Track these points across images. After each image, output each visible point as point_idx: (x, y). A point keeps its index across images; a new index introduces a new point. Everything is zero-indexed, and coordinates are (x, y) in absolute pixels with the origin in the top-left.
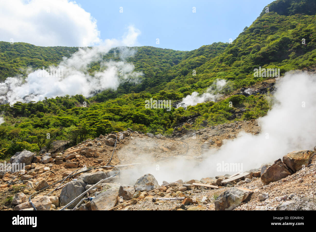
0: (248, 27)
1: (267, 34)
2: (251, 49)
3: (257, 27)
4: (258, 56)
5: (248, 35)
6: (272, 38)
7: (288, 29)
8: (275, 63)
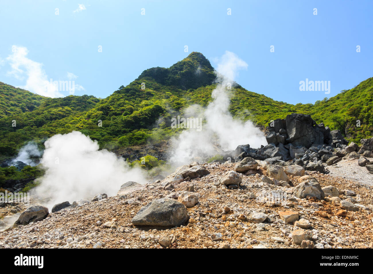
0: (125, 86)
1: (142, 98)
2: (123, 110)
3: (134, 89)
4: (129, 119)
5: (123, 95)
6: (146, 103)
7: (163, 98)
8: (145, 130)
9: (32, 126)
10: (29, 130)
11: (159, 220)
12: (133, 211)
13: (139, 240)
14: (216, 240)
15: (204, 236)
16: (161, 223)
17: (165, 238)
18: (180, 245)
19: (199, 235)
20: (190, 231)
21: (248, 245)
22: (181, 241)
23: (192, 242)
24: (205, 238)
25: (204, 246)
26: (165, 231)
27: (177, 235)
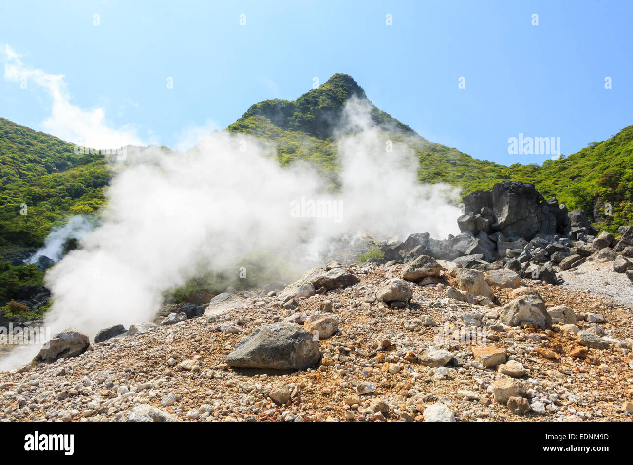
9: (63, 197)
10: (58, 203)
11: (271, 360)
12: (230, 343)
13: (237, 392)
14: (366, 395)
15: (346, 387)
16: (275, 364)
17: (280, 390)
18: (304, 402)
19: (337, 385)
20: (322, 378)
21: (418, 404)
22: (307, 395)
23: (326, 396)
24: (347, 391)
25: (344, 404)
26: (280, 377)
27: (300, 384)
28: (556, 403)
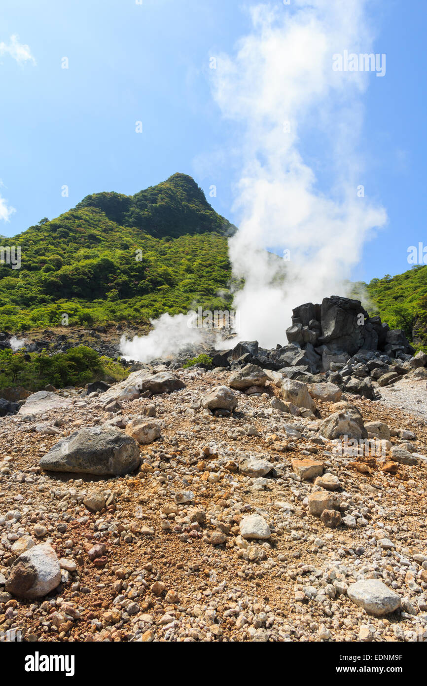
0: (50, 219)
1: (81, 243)
2: (44, 262)
3: (65, 226)
4: (53, 278)
5: (46, 234)
6: (86, 254)
7: (117, 248)
8: (81, 301)
11: (88, 464)
12: (44, 445)
13: (48, 498)
14: (184, 504)
15: (164, 496)
16: (91, 469)
17: (95, 496)
18: (120, 510)
19: (155, 493)
20: (141, 485)
21: (235, 514)
22: (124, 503)
23: (143, 504)
24: (165, 499)
25: (161, 512)
26: (96, 483)
27: (117, 491)
28: (366, 517)
